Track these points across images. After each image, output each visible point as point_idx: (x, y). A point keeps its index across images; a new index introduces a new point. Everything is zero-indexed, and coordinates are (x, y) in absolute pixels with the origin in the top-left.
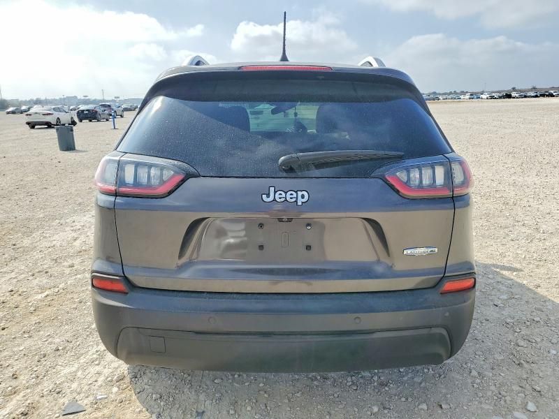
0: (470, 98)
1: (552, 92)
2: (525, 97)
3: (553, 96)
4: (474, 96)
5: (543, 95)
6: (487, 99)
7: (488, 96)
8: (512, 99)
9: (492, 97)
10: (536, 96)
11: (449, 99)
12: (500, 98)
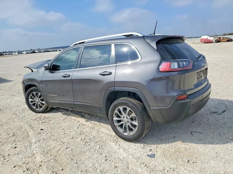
0: (18, 54)
1: (49, 50)
2: (41, 52)
3: (50, 51)
4: (20, 53)
5: (46, 51)
6: (26, 54)
7: (26, 52)
8: (35, 53)
9: (28, 53)
10: (44, 52)
11: (7, 55)
12: (31, 53)
